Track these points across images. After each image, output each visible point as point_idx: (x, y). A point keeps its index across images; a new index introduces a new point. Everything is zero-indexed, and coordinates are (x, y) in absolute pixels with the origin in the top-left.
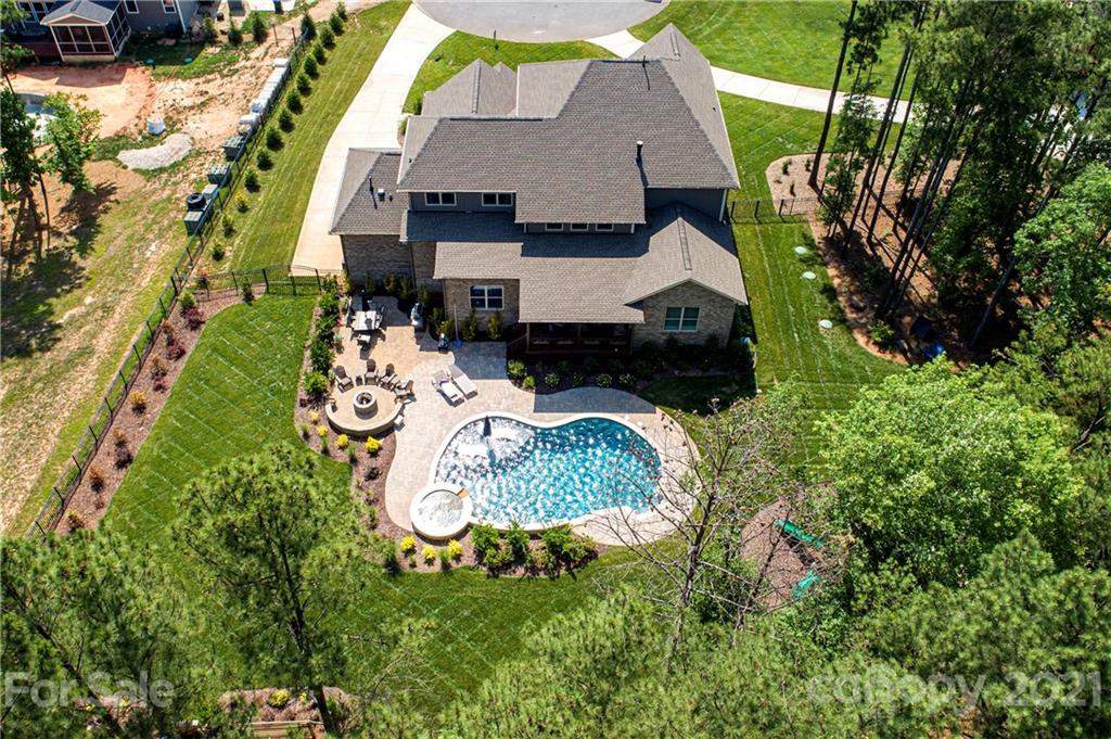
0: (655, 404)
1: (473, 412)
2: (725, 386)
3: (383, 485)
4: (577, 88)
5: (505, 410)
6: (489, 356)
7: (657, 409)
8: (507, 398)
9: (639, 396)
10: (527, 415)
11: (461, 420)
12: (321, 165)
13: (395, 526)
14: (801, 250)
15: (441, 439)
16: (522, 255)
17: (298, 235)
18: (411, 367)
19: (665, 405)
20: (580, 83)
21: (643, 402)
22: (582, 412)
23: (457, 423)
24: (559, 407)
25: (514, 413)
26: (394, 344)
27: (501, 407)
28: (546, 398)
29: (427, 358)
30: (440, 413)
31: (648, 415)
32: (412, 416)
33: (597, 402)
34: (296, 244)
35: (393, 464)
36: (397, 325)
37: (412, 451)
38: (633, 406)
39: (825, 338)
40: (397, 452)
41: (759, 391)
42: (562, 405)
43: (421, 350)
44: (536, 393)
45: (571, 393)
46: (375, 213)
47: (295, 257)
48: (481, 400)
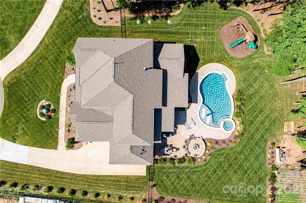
0: (195, 72)
1: (198, 119)
2: (190, 53)
3: (219, 140)
4: (123, 88)
5: (197, 111)
6: (179, 115)
7: (197, 72)
8: (193, 110)
9: (192, 76)
10: (199, 105)
11: (200, 122)
12: (91, 174)
13: (231, 136)
14: (138, 22)
15: (206, 127)
16: (166, 106)
17: (127, 176)
18: (183, 136)
19: (196, 70)
20: (122, 86)
21: (195, 75)
22: (198, 91)
23: (201, 123)
24: (196, 97)
25: (198, 109)
26: (174, 142)
27: (196, 112)
28: (193, 101)
29: (179, 132)
30: (198, 128)
31: (198, 74)
32: (199, 135)
33: (194, 87)
34: (132, 176)
35: (213, 138)
36: (167, 141)
37: (210, 134)
38: (196, 78)
39: (174, 23)
40: (210, 138)
41: (192, 45)
42: (195, 96)
43: (176, 134)
44: (192, 103)
45: (191, 94)
46: (148, 152)
47: (137, 175)
48: (194, 117)
